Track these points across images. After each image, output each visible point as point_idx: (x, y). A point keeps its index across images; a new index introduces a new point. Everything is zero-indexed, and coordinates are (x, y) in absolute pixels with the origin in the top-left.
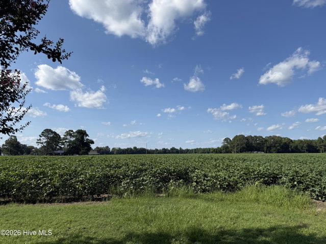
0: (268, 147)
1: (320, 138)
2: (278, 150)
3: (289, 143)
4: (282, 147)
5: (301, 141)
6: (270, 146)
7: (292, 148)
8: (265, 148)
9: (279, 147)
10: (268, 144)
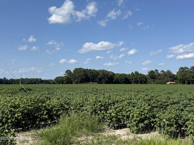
0: (99, 79)
1: (132, 73)
2: (107, 81)
3: (113, 76)
4: (109, 79)
5: (121, 75)
6: (101, 78)
7: (115, 80)
8: (97, 80)
9: (107, 79)
10: (100, 76)
